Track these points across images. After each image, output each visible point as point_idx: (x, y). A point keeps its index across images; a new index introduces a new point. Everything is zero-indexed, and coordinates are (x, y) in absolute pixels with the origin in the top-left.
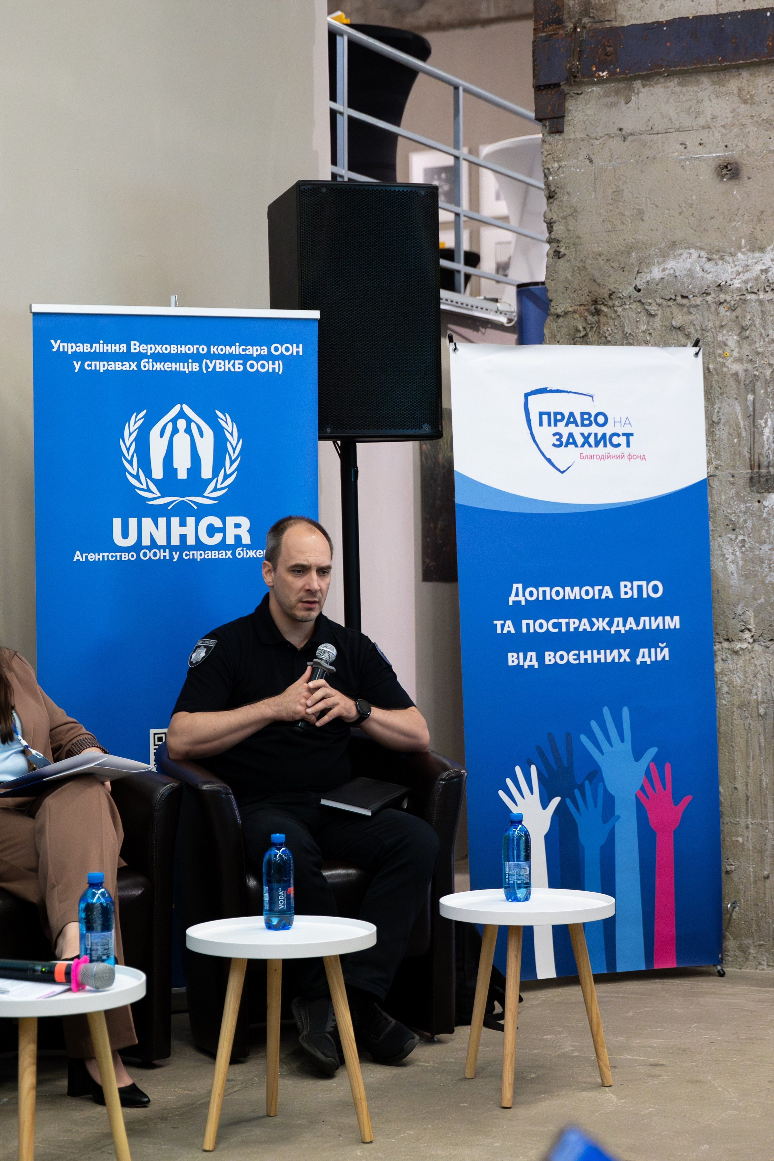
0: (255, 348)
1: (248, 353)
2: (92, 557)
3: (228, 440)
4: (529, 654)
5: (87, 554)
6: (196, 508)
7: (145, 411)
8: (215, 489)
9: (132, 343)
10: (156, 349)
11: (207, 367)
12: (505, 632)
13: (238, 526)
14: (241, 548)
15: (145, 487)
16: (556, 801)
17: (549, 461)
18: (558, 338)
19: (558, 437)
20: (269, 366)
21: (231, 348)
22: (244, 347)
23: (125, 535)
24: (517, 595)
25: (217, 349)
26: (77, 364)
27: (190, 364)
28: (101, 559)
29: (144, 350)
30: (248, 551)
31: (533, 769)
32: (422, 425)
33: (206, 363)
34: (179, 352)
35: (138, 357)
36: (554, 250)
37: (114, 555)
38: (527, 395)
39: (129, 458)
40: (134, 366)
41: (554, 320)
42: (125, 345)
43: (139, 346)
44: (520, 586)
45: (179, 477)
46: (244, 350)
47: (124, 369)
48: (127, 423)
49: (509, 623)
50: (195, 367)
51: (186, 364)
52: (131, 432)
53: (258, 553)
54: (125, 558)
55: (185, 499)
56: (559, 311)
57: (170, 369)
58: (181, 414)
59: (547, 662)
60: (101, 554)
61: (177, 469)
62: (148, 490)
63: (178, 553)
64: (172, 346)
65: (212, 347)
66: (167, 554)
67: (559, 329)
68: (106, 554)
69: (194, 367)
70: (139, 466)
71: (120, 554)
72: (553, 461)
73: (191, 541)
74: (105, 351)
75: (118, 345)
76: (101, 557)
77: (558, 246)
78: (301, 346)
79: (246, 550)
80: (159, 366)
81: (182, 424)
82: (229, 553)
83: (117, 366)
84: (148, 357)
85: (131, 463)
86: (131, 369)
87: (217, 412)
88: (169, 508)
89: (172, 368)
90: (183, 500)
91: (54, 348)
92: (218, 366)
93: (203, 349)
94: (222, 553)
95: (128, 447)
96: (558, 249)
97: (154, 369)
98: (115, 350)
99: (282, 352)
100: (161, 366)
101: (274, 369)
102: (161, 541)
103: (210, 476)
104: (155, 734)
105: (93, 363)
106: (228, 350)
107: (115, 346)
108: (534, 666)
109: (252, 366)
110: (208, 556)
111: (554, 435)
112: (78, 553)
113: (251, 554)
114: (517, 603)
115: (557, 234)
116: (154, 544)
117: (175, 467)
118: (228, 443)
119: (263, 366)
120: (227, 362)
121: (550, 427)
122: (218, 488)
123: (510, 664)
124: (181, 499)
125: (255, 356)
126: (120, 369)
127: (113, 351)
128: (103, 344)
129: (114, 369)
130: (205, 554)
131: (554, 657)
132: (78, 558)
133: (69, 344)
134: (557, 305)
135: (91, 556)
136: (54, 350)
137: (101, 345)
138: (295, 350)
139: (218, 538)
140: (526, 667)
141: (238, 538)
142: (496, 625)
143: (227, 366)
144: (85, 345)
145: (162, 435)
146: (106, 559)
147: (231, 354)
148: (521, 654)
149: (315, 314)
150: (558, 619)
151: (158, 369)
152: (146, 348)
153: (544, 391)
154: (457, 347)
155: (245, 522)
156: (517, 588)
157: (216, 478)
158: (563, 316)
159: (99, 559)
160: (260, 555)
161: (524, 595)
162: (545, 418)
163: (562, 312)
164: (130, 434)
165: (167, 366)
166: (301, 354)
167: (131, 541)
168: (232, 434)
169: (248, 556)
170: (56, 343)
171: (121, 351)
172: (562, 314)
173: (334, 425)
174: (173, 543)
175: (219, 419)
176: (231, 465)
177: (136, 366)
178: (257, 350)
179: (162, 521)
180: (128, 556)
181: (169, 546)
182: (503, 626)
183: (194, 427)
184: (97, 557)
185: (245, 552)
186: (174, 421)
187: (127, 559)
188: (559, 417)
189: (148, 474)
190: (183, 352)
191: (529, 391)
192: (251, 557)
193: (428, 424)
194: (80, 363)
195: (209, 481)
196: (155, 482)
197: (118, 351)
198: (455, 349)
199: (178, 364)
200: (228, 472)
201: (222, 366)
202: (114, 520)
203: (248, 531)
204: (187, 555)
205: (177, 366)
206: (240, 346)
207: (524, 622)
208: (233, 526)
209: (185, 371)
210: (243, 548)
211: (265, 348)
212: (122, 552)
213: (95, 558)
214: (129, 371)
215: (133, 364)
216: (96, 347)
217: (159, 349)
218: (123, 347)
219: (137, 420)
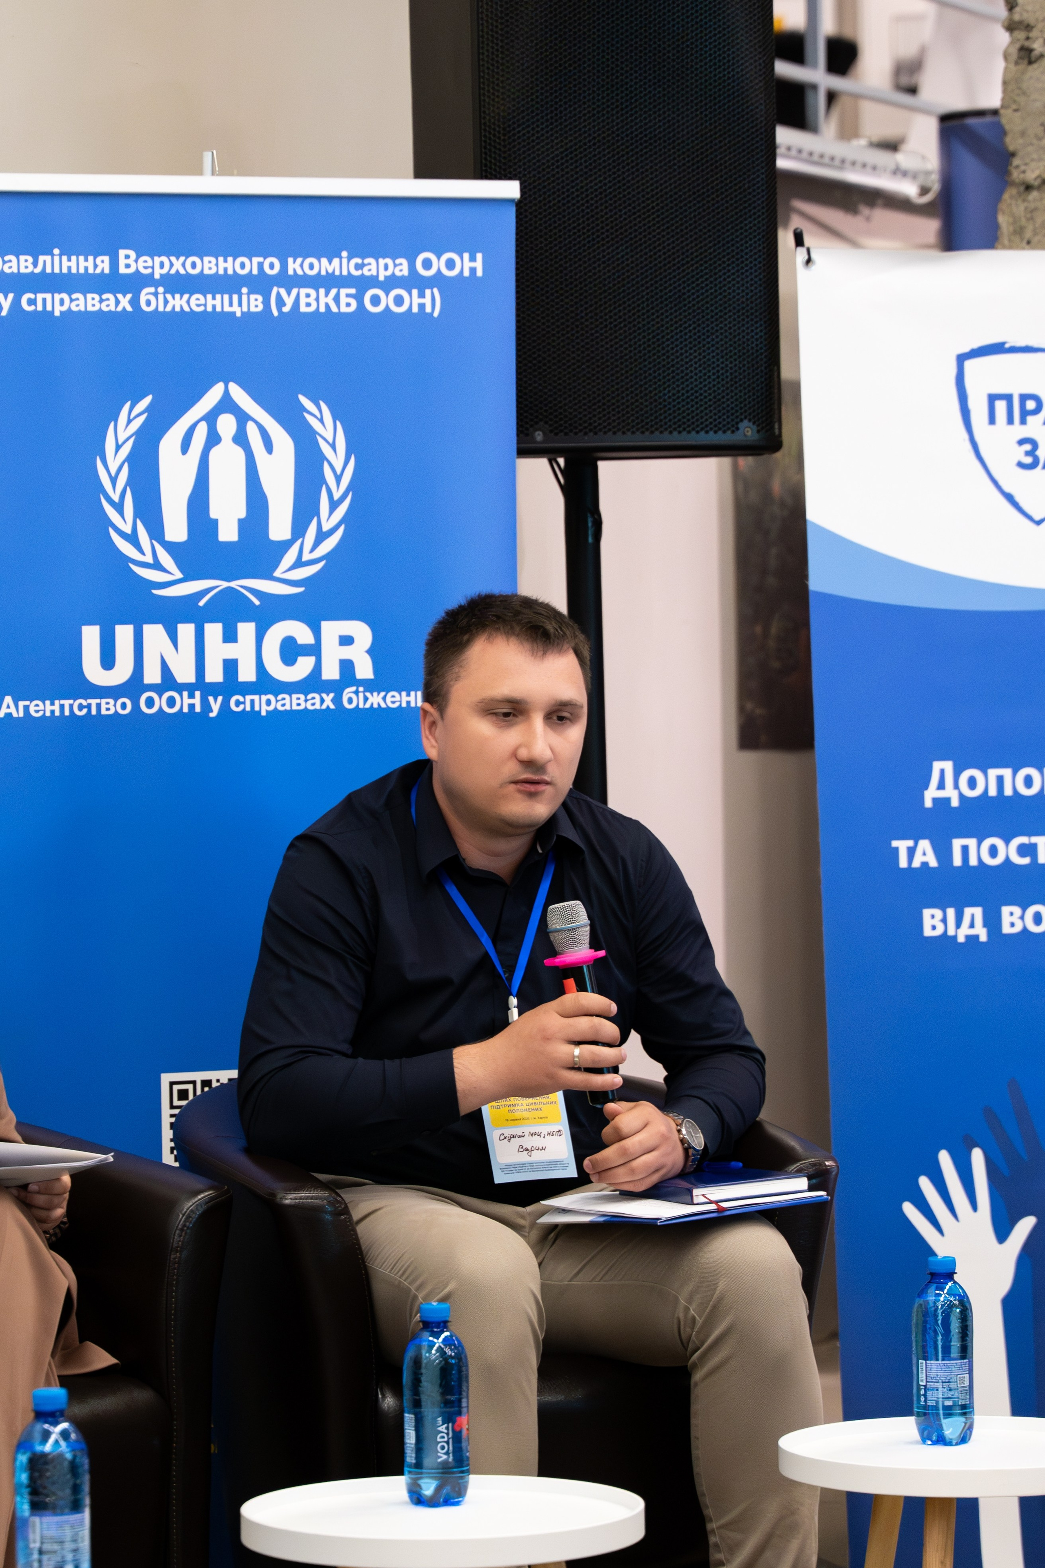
0: (382, 262)
1: (367, 273)
2: (39, 708)
3: (325, 458)
4: (968, 911)
5: (27, 703)
6: (257, 602)
7: (148, 400)
8: (299, 563)
9: (122, 253)
10: (172, 265)
11: (280, 302)
12: (916, 864)
13: (346, 641)
14: (354, 689)
15: (149, 559)
16: (1026, 1225)
17: (1009, 498)
18: (1028, 234)
19: (1028, 447)
20: (413, 301)
21: (330, 264)
23: (108, 660)
24: (941, 786)
25: (302, 266)
26: (6, 298)
27: (244, 298)
28: (57, 713)
29: (146, 268)
30: (368, 694)
31: (977, 1157)
32: (737, 423)
33: (279, 295)
34: (221, 272)
35: (134, 283)
36: (1018, 46)
37: (84, 703)
38: (961, 359)
39: (116, 498)
40: (125, 302)
41: (1019, 194)
42: (106, 259)
43: (136, 261)
44: (948, 766)
45: (222, 537)
46: (358, 267)
47: (105, 309)
48: (112, 424)
49: (925, 845)
50: (255, 303)
51: (235, 297)
52: (120, 442)
53: (388, 699)
54: (108, 709)
55: (234, 584)
56: (1031, 176)
57: (202, 309)
58: (226, 405)
59: (1006, 929)
60: (57, 702)
61: (216, 521)
62: (157, 566)
63: (220, 698)
64: (206, 259)
65: (290, 260)
66: (197, 701)
67: (1029, 215)
68: (67, 703)
69: (253, 303)
70: (137, 515)
71: (98, 701)
72: (1018, 498)
73: (247, 673)
74: (65, 270)
75: (91, 258)
76: (56, 708)
77: (1028, 38)
78: (479, 256)
79: (364, 692)
80: (178, 303)
81: (227, 424)
82: (328, 699)
83: (89, 302)
84: (156, 284)
85: (119, 507)
86: (120, 309)
87: (303, 399)
88: (201, 603)
89: (205, 305)
90: (229, 587)
92: (303, 300)
93: (272, 266)
94: (314, 698)
95: (113, 474)
96: (1027, 44)
97: (168, 309)
98: (86, 268)
99: (439, 269)
100: (183, 302)
101: (422, 306)
102: (185, 674)
103: (287, 535)
104: (172, 1084)
105: (40, 297)
106: (325, 266)
107: (86, 260)
108: (977, 937)
109: (376, 301)
110: (283, 705)
111: (1021, 442)
112: (8, 699)
113: (376, 699)
114: (942, 803)
115: (1027, 11)
116: (168, 681)
117: (213, 515)
118: (326, 466)
119: (399, 301)
120: (322, 291)
121: (1010, 427)
122: (304, 559)
123: (928, 932)
124: (224, 584)
125: (381, 278)
126: (96, 308)
127: (82, 271)
128: (60, 255)
129: (83, 309)
130: (277, 701)
131: (1022, 918)
132: (8, 711)
134: (1026, 164)
135: (37, 705)
137: (57, 259)
138: (468, 265)
139: (304, 666)
140: (961, 939)
141: (347, 666)
142: (897, 849)
143: (323, 300)
144: (22, 258)
145: (185, 447)
146: (67, 713)
147: (331, 276)
148: (951, 912)
149: (511, 189)
150: (1029, 834)
151: (178, 309)
152: (150, 263)
153: (997, 349)
154: (813, 256)
155: (362, 633)
156: (942, 772)
157: (301, 540)
158: (1039, 188)
159: (53, 712)
160: (393, 702)
161: (956, 786)
162: (1001, 406)
163: (1036, 179)
164: (118, 447)
165: (197, 303)
166: (479, 273)
167: (121, 673)
168: (333, 446)
169: (368, 705)
171: (98, 271)
172: (1036, 183)
173: (551, 425)
174: (208, 679)
175: (306, 415)
176: (331, 512)
177: (130, 302)
178: (386, 267)
179: (186, 631)
180: (115, 705)
181: (200, 685)
182: (911, 852)
183: (252, 432)
184: (49, 707)
185: (361, 695)
186: (211, 418)
187: (112, 712)
188: (1031, 405)
189: (156, 531)
190: (230, 272)
191: (966, 349)
192: (375, 706)
193: (750, 420)
194: (11, 296)
195: (285, 546)
196: (172, 548)
197: (91, 271)
198: (809, 261)
199: (218, 296)
200: (326, 527)
201: (311, 300)
202: (85, 629)
203: (368, 652)
204: (238, 703)
205: (216, 303)
206: (349, 260)
207: (957, 844)
208: (337, 641)
209: (234, 313)
210: (357, 689)
211: (404, 262)
212: (101, 698)
213: (44, 711)
214: (116, 313)
215: (124, 297)
216: (45, 262)
217: (178, 265)
218: (103, 262)
219: (132, 416)
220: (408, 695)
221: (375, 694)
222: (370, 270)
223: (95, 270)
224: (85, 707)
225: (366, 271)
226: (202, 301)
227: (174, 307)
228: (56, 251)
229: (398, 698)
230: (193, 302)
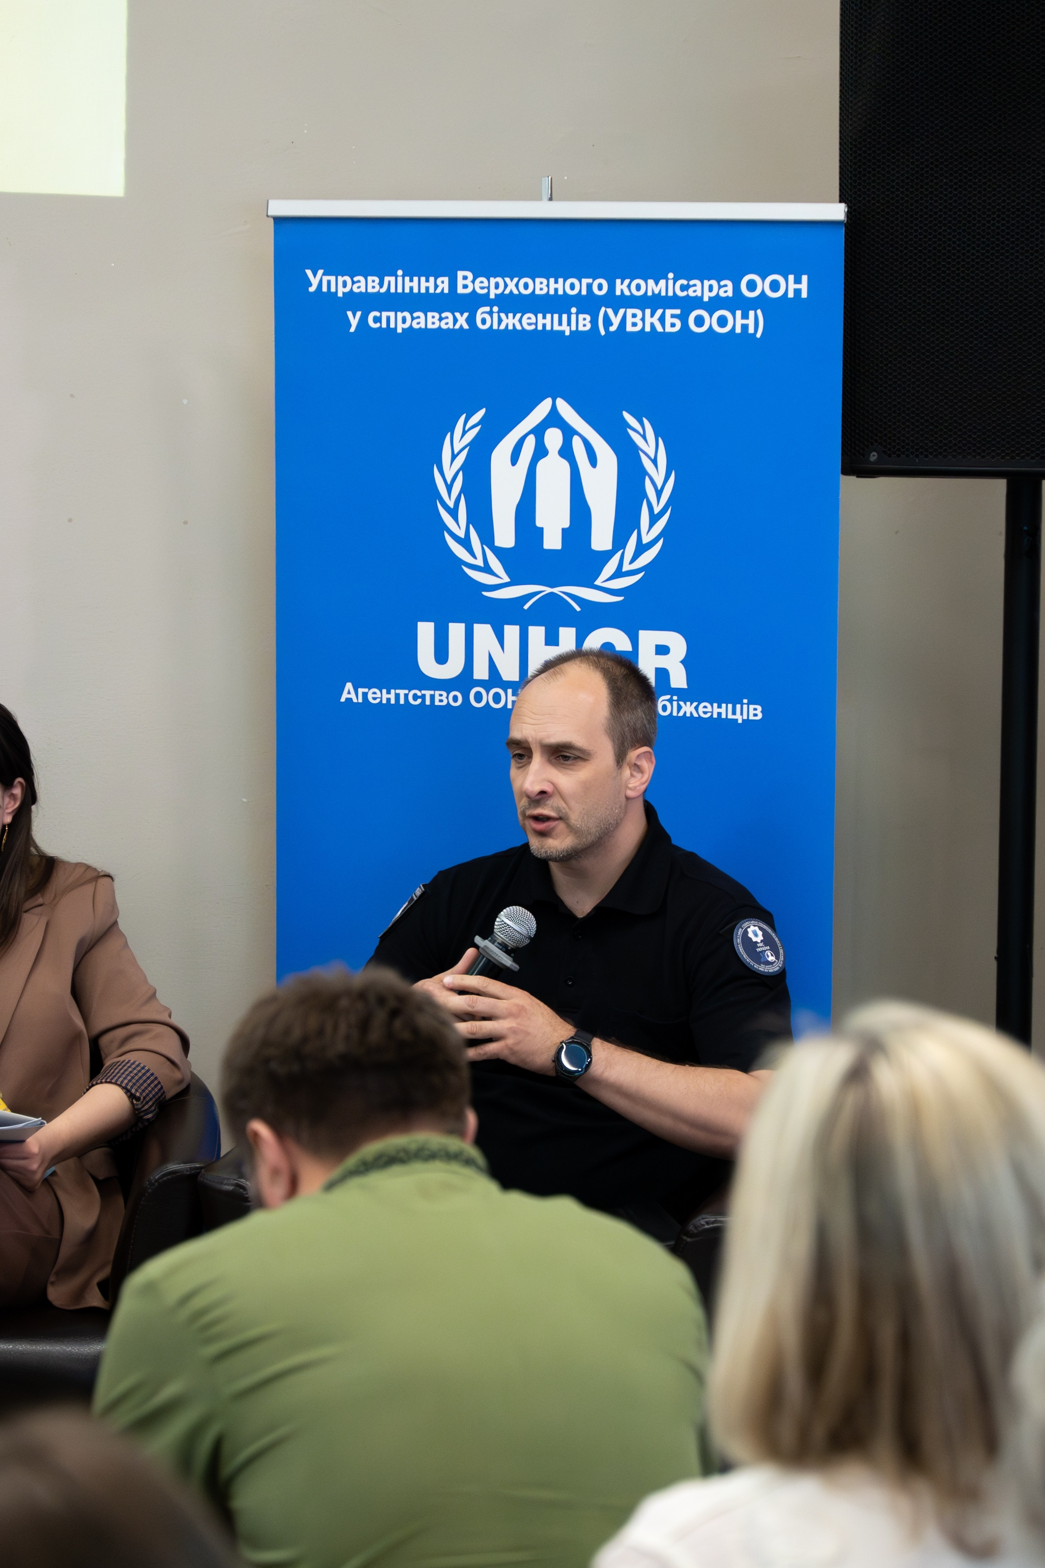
0: (707, 283)
1: (691, 294)
2: (376, 696)
3: (646, 473)
5: (366, 690)
6: (578, 609)
7: (482, 412)
8: (619, 573)
9: (460, 274)
10: (506, 286)
11: (608, 322)
13: (662, 650)
14: (668, 697)
15: (480, 562)
20: (736, 322)
21: (657, 284)
22: (685, 282)
23: (441, 656)
25: (629, 286)
26: (354, 316)
27: (573, 317)
28: (393, 702)
29: (482, 288)
30: (682, 703)
33: (606, 314)
34: (552, 292)
35: (472, 302)
37: (417, 693)
39: (451, 504)
40: (462, 321)
42: (446, 279)
43: (473, 282)
45: (547, 546)
46: (684, 288)
47: (444, 327)
48: (449, 435)
50: (584, 323)
51: (565, 317)
52: (456, 452)
53: (701, 709)
54: (441, 701)
55: (556, 590)
57: (533, 327)
58: (554, 419)
60: (393, 691)
61: (542, 529)
62: (486, 569)
64: (538, 280)
65: (618, 281)
68: (402, 692)
69: (581, 322)
70: (470, 520)
71: (432, 692)
74: (407, 290)
75: (432, 279)
76: (392, 696)
78: (805, 278)
79: (678, 701)
80: (510, 321)
81: (553, 438)
83: (430, 320)
84: (490, 303)
85: (454, 513)
86: (457, 326)
87: (627, 416)
88: (526, 607)
89: (536, 324)
90: (552, 594)
91: (311, 285)
92: (629, 320)
93: (600, 287)
95: (449, 482)
97: (502, 327)
98: (427, 288)
99: (763, 291)
100: (516, 321)
101: (745, 327)
102: (510, 672)
103: (608, 546)
105: (385, 314)
106: (652, 287)
107: (427, 281)
109: (699, 321)
112: (349, 686)
113: (688, 709)
116: (495, 678)
117: (539, 524)
119: (722, 321)
120: (648, 312)
122: (624, 570)
124: (548, 590)
125: (706, 299)
126: (436, 326)
127: (423, 291)
128: (403, 276)
129: (423, 326)
132: (349, 696)
133: (340, 278)
135: (374, 693)
136: (312, 289)
137: (400, 279)
138: (792, 286)
141: (663, 675)
143: (648, 320)
144: (370, 279)
145: (515, 459)
146: (402, 702)
147: (657, 297)
149: (835, 211)
151: (510, 327)
152: (486, 284)
155: (677, 643)
157: (622, 551)
159: (388, 700)
160: (705, 713)
164: (454, 457)
165: (528, 322)
166: (804, 295)
167: (453, 668)
168: (655, 461)
169: (681, 714)
170: (315, 276)
171: (439, 291)
173: (884, 447)
175: (629, 431)
176: (651, 525)
177: (467, 320)
178: (711, 288)
179: (512, 632)
180: (447, 698)
183: (577, 444)
184: (385, 696)
185: (675, 703)
186: (539, 432)
187: (445, 703)
189: (487, 538)
190: (560, 292)
192: (688, 715)
194: (359, 314)
195: (607, 556)
196: (500, 553)
197: (431, 291)
199: (549, 316)
200: (646, 539)
201: (638, 320)
202: (421, 625)
203: (681, 662)
205: (547, 322)
206: (675, 281)
208: (653, 650)
209: (564, 332)
210: (672, 697)
211: (729, 283)
212: (435, 691)
213: (381, 698)
214: (453, 329)
215: (462, 316)
216: (389, 282)
217: (511, 286)
218: (443, 282)
219: (466, 429)
220: (719, 707)
221: (688, 703)
222: (695, 291)
223: (435, 290)
224: (419, 697)
225: (691, 292)
226: (533, 320)
227: (507, 325)
228: (400, 272)
229: (709, 709)
230: (525, 321)
